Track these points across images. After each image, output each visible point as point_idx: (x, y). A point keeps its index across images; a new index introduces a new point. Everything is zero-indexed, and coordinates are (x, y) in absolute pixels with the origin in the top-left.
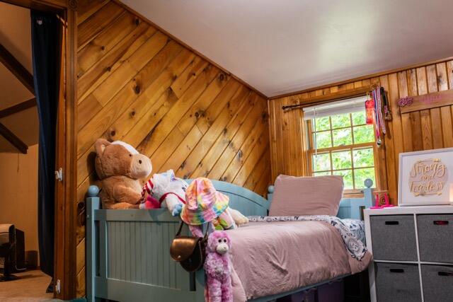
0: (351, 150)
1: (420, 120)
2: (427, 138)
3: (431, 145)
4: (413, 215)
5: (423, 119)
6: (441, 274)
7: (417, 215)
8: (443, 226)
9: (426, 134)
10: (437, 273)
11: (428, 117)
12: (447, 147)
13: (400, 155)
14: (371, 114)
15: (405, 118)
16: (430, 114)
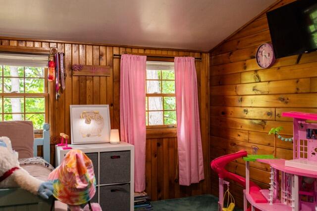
0: (25, 97)
1: (86, 83)
2: (89, 96)
3: (92, 101)
4: (97, 153)
5: (88, 82)
6: (112, 191)
7: (100, 153)
8: (116, 159)
9: (89, 93)
10: (110, 190)
11: (92, 81)
12: (102, 104)
13: (71, 106)
14: (53, 72)
15: (75, 79)
16: (93, 80)
